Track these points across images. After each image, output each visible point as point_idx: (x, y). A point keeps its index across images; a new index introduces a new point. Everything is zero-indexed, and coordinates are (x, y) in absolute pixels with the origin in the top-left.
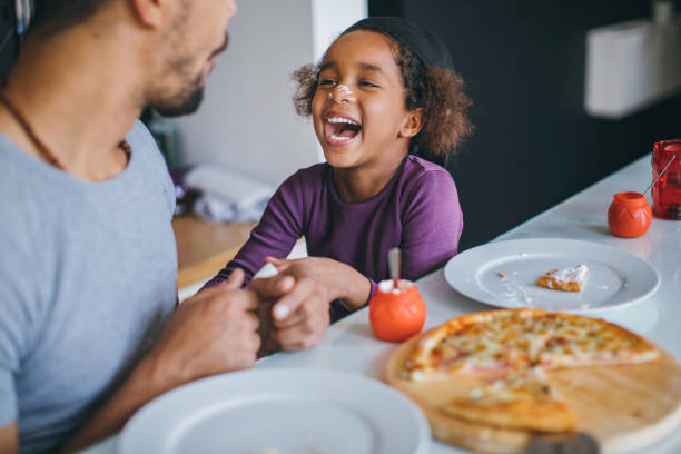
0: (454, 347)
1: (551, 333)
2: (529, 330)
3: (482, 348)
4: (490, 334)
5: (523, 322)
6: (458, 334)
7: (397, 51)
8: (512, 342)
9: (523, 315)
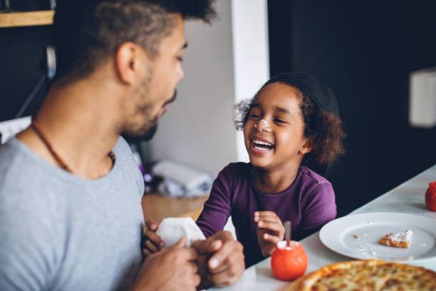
0: (326, 285)
1: (389, 276)
2: (375, 274)
3: (344, 286)
4: (349, 277)
5: (371, 268)
6: (329, 276)
7: (301, 99)
8: (364, 282)
9: (371, 264)
